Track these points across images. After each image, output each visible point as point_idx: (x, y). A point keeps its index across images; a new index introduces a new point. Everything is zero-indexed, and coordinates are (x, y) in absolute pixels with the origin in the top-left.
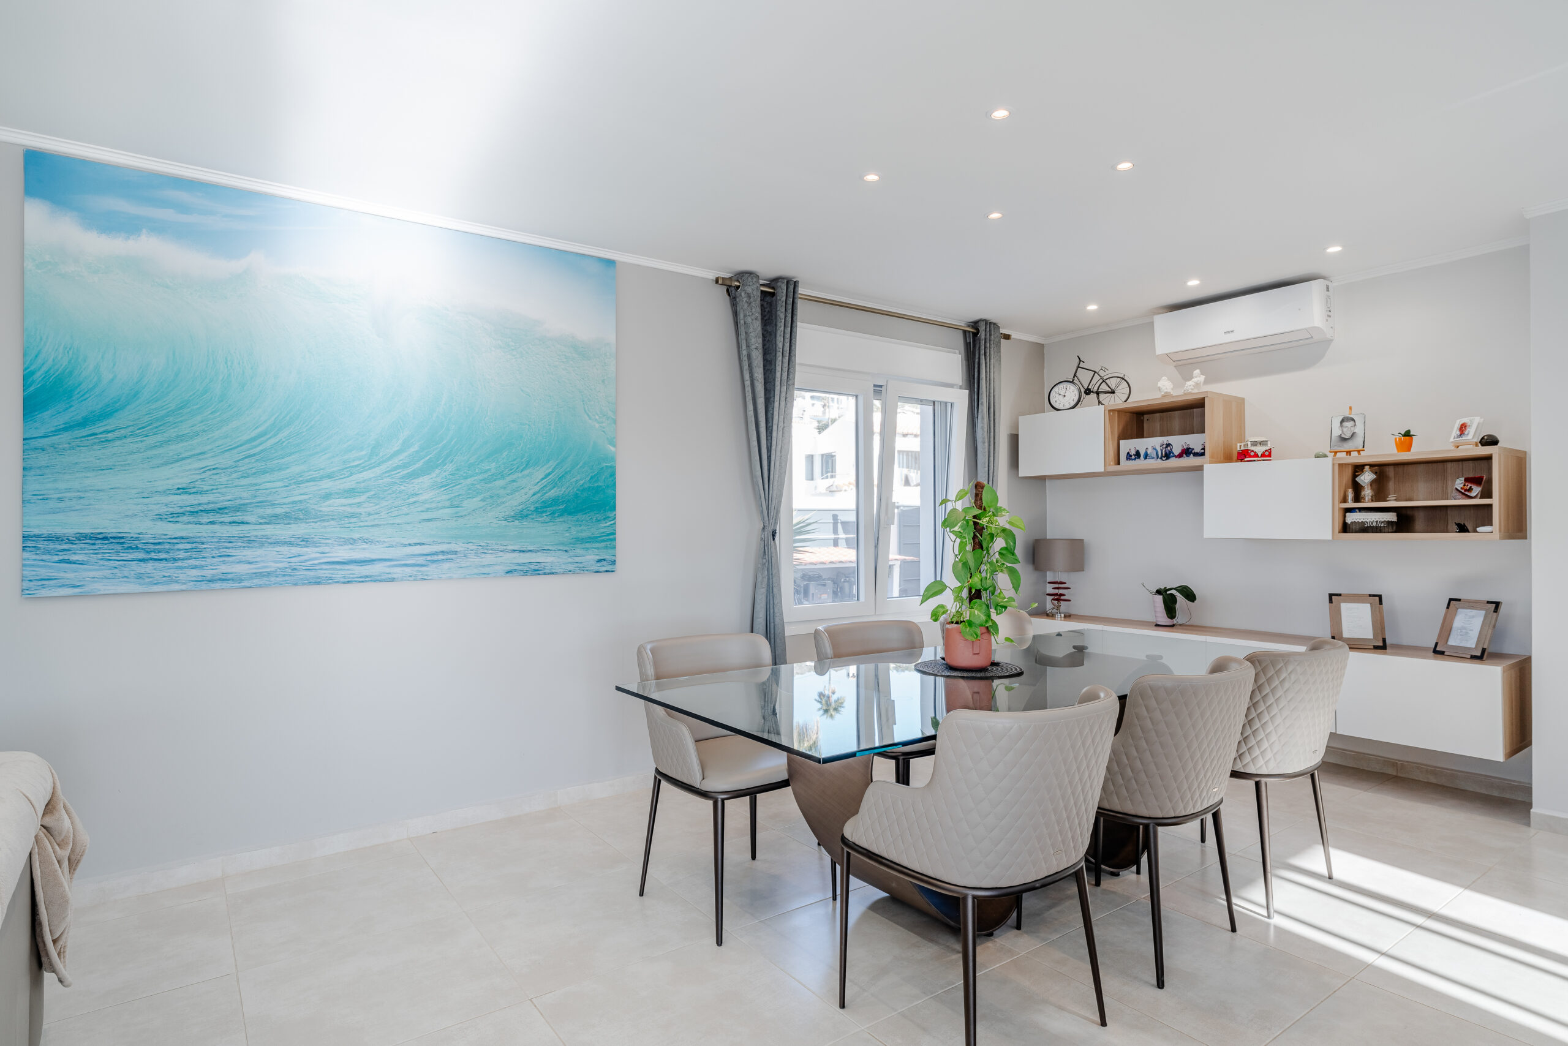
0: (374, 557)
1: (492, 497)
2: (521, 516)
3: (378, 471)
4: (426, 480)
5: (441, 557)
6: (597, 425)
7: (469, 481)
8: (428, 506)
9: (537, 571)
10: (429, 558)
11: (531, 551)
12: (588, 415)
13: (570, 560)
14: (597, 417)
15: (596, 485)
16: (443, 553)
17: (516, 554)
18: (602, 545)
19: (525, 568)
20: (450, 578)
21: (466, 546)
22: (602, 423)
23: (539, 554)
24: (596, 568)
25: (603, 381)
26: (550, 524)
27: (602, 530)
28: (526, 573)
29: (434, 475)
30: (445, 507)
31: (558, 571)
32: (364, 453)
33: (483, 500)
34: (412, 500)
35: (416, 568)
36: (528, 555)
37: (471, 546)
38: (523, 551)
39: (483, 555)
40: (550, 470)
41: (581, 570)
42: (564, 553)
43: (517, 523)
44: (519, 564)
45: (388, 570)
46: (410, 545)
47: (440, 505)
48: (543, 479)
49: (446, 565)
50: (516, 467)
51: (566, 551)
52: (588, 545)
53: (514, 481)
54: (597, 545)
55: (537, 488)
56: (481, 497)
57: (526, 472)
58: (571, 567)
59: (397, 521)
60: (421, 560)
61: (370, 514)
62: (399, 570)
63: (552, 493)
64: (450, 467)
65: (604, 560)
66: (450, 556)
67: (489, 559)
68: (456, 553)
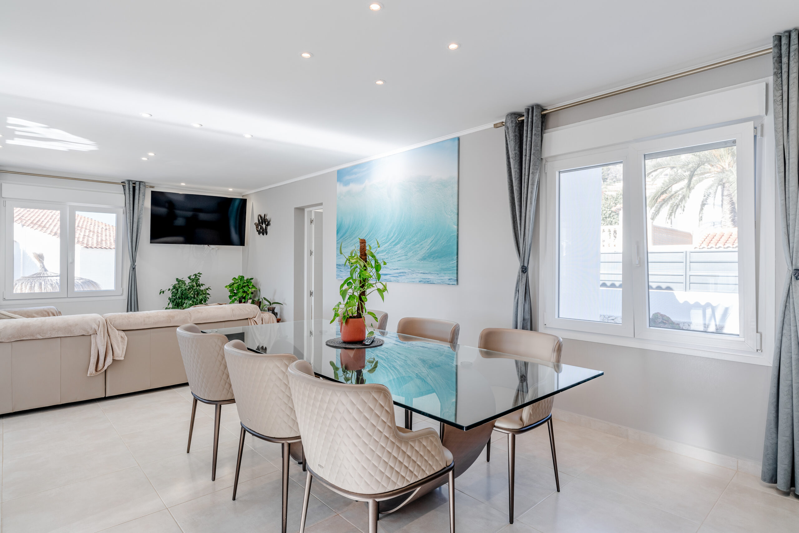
0: (387, 273)
1: (415, 251)
2: (424, 259)
3: (388, 244)
4: (399, 246)
5: (402, 274)
6: (449, 217)
7: (409, 246)
8: (399, 255)
9: (429, 282)
10: (399, 274)
11: (426, 273)
12: (446, 213)
13: (439, 278)
14: (449, 213)
15: (449, 244)
16: (403, 273)
17: (422, 274)
18: (451, 272)
19: (425, 281)
20: (404, 282)
21: (409, 270)
22: (451, 215)
23: (429, 275)
24: (448, 283)
26: (432, 262)
27: (451, 265)
28: (425, 283)
29: (400, 244)
30: (403, 256)
31: (435, 283)
32: (385, 238)
33: (413, 253)
34: (396, 253)
35: (396, 278)
36: (426, 275)
37: (410, 271)
38: (424, 273)
39: (413, 274)
40: (433, 239)
41: (443, 283)
42: (437, 275)
43: (422, 262)
44: (423, 279)
45: (390, 278)
46: (395, 269)
47: (402, 255)
48: (430, 243)
49: (403, 277)
50: (422, 239)
51: (438, 274)
52: (445, 272)
53: (422, 245)
54: (449, 272)
55: (428, 247)
56: (412, 251)
57: (425, 241)
58: (439, 281)
59: (392, 261)
60: (397, 275)
61: (387, 259)
62: (392, 278)
63: (434, 249)
64: (405, 241)
65: (452, 279)
66: (404, 274)
67: (414, 276)
68: (405, 273)
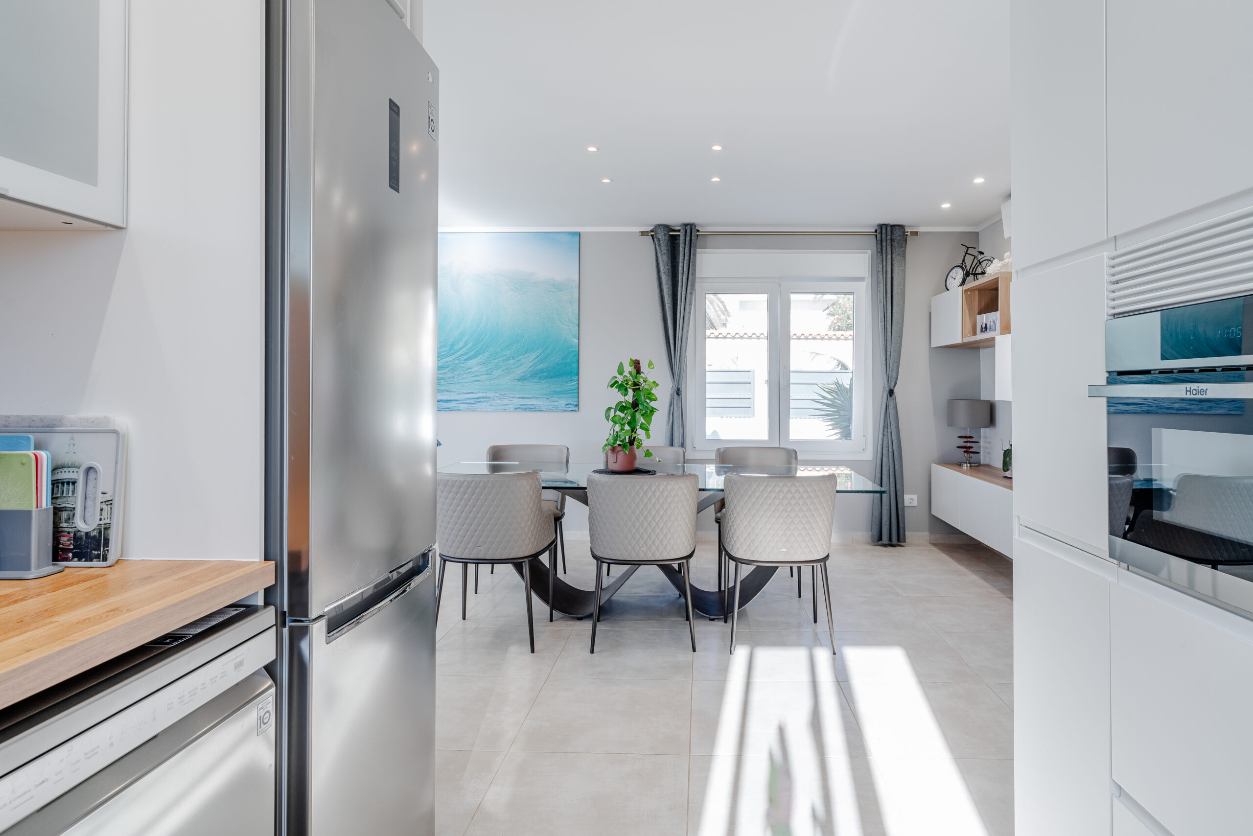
0: (451, 399)
1: (507, 369)
2: (523, 379)
3: (453, 357)
4: (475, 361)
5: (482, 400)
6: (567, 328)
7: (496, 361)
8: (476, 374)
9: (532, 409)
10: (476, 400)
11: (528, 398)
12: (561, 322)
13: (550, 404)
14: (566, 323)
15: (566, 361)
16: (483, 398)
17: (520, 400)
18: (570, 395)
19: (525, 407)
20: (486, 411)
21: (495, 394)
22: (569, 326)
23: (532, 399)
24: (565, 409)
25: (570, 302)
26: (538, 383)
27: (570, 387)
28: (525, 410)
29: (479, 358)
30: (483, 375)
31: (542, 409)
32: (447, 348)
33: (503, 371)
34: (468, 371)
35: (470, 405)
36: (527, 400)
37: (497, 395)
38: (524, 398)
39: (503, 400)
40: (539, 354)
41: (556, 409)
42: (547, 400)
43: (521, 383)
44: (521, 405)
45: (457, 405)
46: (467, 393)
47: (482, 373)
48: (535, 359)
49: (484, 404)
50: (520, 353)
51: (548, 398)
52: (561, 396)
53: (519, 360)
54: (566, 396)
55: (531, 364)
56: (502, 369)
57: (525, 355)
58: (550, 408)
59: (461, 381)
60: (472, 401)
61: (449, 378)
62: (462, 405)
63: (540, 367)
64: (487, 354)
65: (571, 404)
66: (486, 399)
67: (506, 401)
68: (489, 398)
